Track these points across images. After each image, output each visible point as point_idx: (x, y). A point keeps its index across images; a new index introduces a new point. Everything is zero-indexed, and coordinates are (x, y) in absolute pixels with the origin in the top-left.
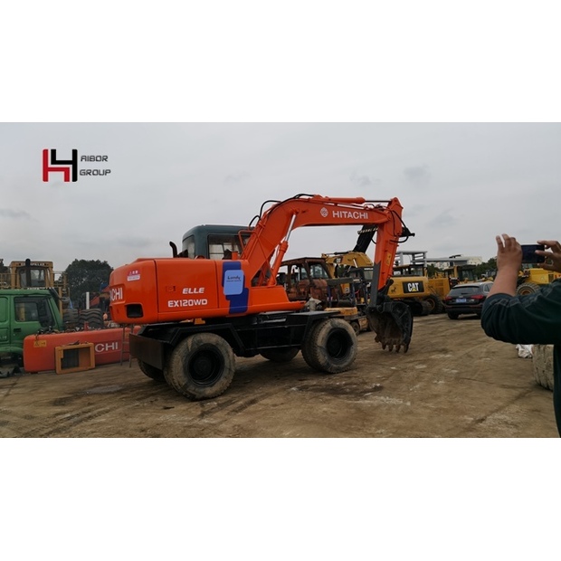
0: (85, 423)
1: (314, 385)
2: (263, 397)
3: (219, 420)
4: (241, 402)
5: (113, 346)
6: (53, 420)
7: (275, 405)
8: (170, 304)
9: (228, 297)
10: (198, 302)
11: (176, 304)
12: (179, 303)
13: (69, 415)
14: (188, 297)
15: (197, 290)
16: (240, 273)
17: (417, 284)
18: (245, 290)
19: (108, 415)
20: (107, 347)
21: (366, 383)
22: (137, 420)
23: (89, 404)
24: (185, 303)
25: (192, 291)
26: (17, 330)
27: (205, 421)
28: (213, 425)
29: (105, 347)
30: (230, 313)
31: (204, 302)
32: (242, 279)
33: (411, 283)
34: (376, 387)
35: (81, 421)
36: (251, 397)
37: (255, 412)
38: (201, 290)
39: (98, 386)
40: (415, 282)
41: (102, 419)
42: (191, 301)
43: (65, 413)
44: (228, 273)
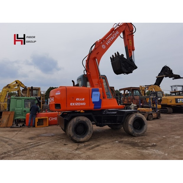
0: (35, 147)
1: (126, 141)
2: (103, 144)
3: (82, 152)
4: (93, 145)
5: (55, 119)
6: (26, 145)
7: (106, 148)
8: (71, 104)
9: (94, 102)
10: (82, 104)
11: (74, 105)
12: (75, 104)
13: (32, 144)
14: (78, 102)
15: (82, 99)
16: (98, 93)
17: (182, 99)
18: (100, 100)
19: (44, 145)
20: (53, 119)
21: (149, 142)
22: (53, 148)
23: (40, 140)
24: (77, 104)
25: (80, 99)
26: (25, 111)
27: (77, 152)
28: (79, 154)
29: (52, 119)
30: (94, 108)
31: (84, 104)
32: (99, 95)
33: (179, 99)
34: (153, 145)
35: (34, 147)
36: (98, 144)
37: (97, 150)
38: (83, 99)
39: (46, 133)
40: (181, 99)
41: (41, 147)
42: (79, 104)
43: (31, 143)
44: (94, 93)
